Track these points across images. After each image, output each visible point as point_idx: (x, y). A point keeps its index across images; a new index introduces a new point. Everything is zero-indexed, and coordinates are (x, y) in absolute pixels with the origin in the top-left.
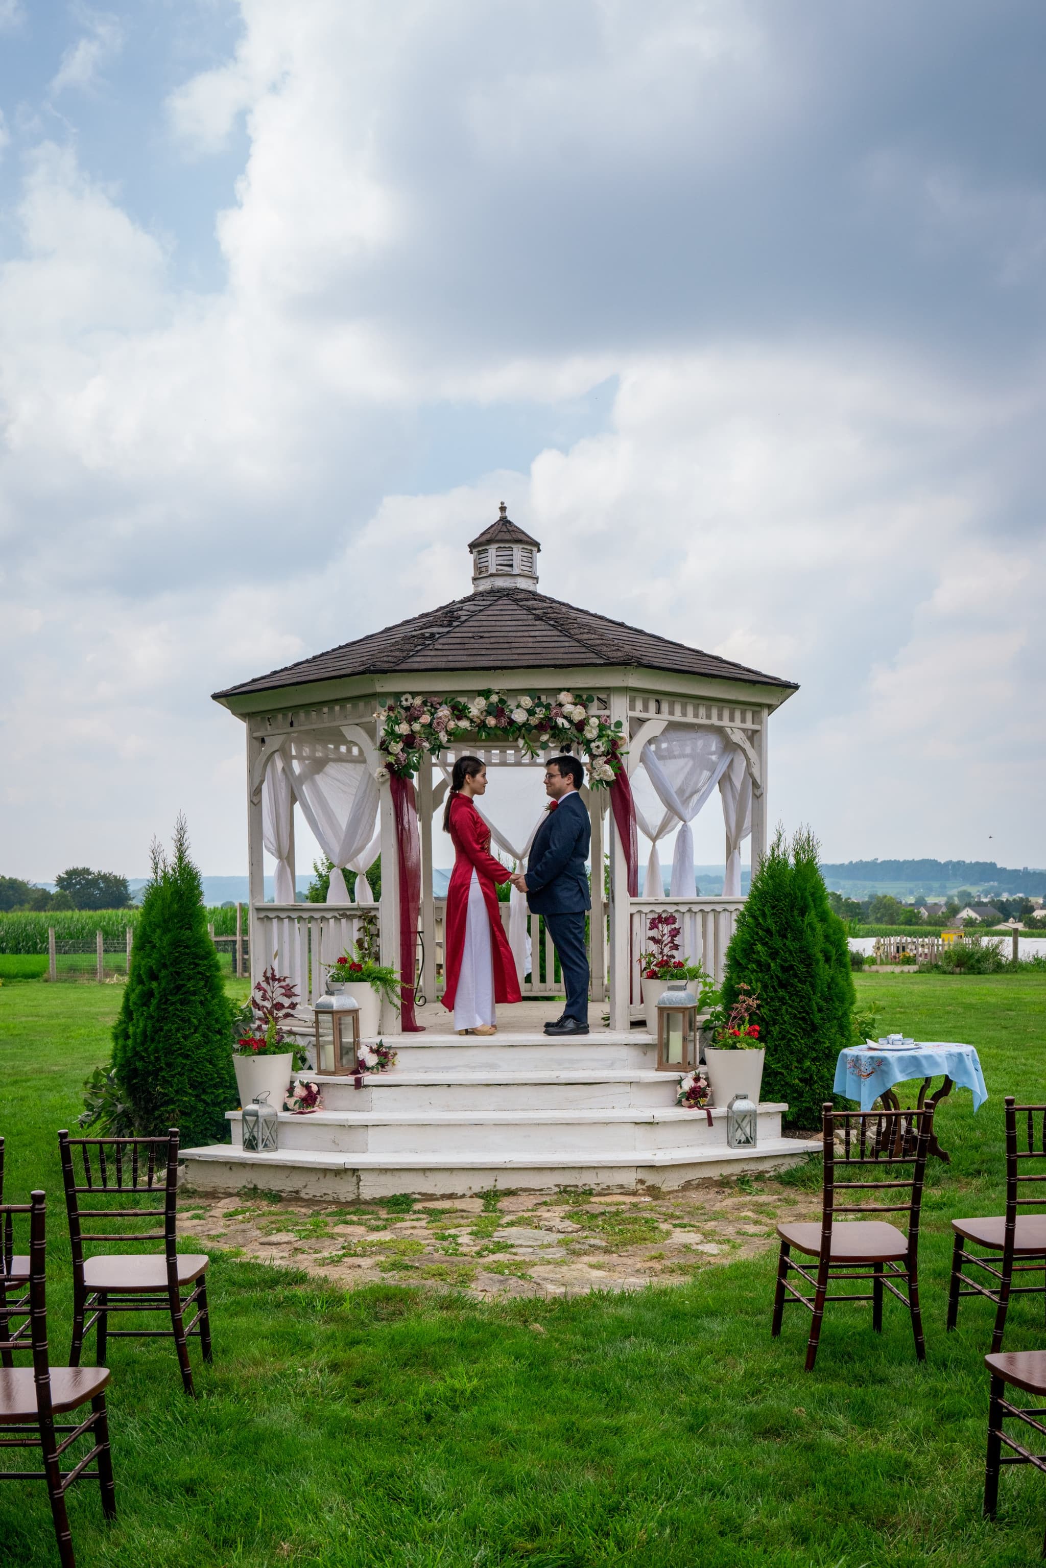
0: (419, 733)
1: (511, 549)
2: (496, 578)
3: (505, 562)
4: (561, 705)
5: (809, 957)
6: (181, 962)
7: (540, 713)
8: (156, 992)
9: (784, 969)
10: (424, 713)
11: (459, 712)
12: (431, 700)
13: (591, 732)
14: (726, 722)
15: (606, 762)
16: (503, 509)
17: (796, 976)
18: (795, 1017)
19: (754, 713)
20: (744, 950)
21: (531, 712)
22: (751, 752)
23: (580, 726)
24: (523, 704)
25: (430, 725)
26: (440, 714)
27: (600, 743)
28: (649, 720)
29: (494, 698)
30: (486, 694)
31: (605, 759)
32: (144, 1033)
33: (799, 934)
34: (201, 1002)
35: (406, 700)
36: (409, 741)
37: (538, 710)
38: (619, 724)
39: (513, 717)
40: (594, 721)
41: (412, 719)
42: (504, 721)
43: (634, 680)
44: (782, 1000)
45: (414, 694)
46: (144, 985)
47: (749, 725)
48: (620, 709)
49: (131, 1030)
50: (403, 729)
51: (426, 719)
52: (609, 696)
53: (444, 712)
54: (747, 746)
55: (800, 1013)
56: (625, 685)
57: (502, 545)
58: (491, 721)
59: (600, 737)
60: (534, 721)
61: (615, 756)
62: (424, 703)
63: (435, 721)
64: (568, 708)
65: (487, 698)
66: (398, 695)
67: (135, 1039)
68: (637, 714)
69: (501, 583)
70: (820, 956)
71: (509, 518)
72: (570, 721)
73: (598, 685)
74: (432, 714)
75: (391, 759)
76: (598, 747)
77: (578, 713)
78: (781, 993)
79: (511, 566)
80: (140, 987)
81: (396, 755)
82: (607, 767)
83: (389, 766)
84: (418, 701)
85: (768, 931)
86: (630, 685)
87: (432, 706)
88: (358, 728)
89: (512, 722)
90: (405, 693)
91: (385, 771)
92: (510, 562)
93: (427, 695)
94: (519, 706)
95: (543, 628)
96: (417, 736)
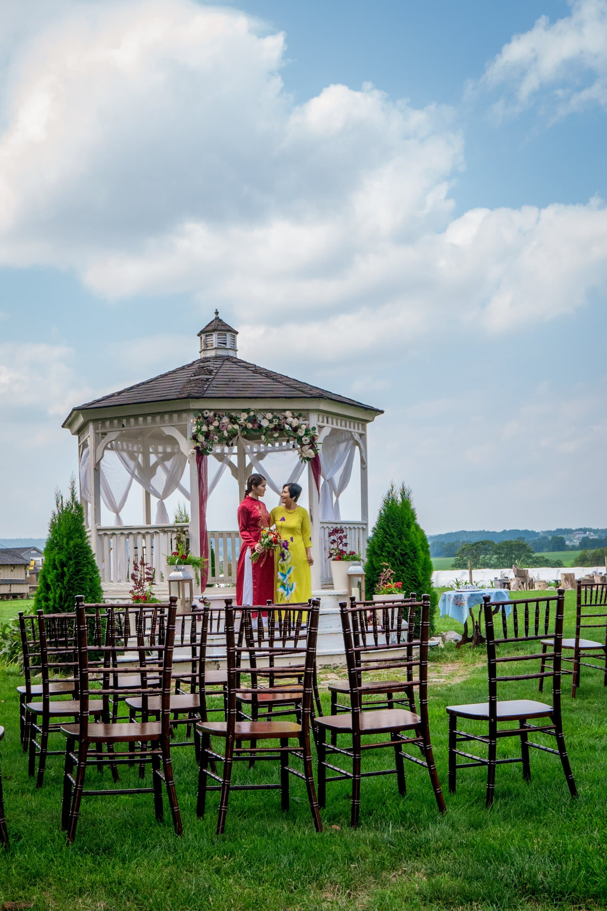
0: (212, 431)
1: (226, 335)
2: (218, 350)
3: (222, 342)
4: (286, 418)
5: (415, 548)
6: (79, 556)
7: (276, 422)
8: (67, 573)
9: (402, 555)
10: (215, 420)
11: (233, 420)
12: (218, 414)
13: (301, 432)
14: (352, 429)
15: (310, 448)
16: (217, 313)
17: (409, 558)
18: (410, 579)
19: (362, 424)
20: (379, 546)
21: (271, 421)
22: (362, 445)
23: (295, 429)
24: (267, 417)
25: (218, 427)
26: (224, 421)
27: (306, 438)
28: (324, 427)
29: (252, 414)
30: (247, 411)
31: (309, 446)
32: (61, 597)
33: (407, 537)
34: (90, 579)
35: (206, 413)
36: (207, 435)
37: (274, 420)
38: (314, 429)
39: (261, 423)
40: (304, 427)
41: (209, 424)
42: (256, 426)
43: (323, 406)
44: (402, 571)
45: (210, 410)
46: (57, 569)
47: (361, 431)
48: (314, 421)
49: (51, 596)
50: (204, 428)
51: (216, 423)
52: (308, 413)
53: (225, 420)
54: (360, 442)
55: (413, 577)
56: (317, 408)
57: (221, 332)
58: (250, 426)
59: (306, 434)
60: (272, 426)
61: (313, 445)
62: (215, 415)
63: (221, 425)
64: (290, 420)
65: (248, 413)
66: (201, 411)
67: (55, 602)
68: (320, 424)
69: (221, 353)
70: (420, 548)
71: (220, 318)
72: (291, 426)
73: (305, 408)
74: (219, 421)
75: (199, 445)
76: (306, 440)
77: (295, 422)
78: (403, 567)
79: (225, 344)
80: (55, 571)
81: (201, 442)
82: (311, 451)
83: (197, 448)
84: (212, 414)
85: (392, 536)
86: (321, 408)
87: (219, 417)
88: (173, 428)
89: (260, 426)
90: (205, 409)
91: (195, 451)
92: (225, 342)
93: (216, 411)
94: (264, 418)
95: (259, 377)
96: (211, 433)
